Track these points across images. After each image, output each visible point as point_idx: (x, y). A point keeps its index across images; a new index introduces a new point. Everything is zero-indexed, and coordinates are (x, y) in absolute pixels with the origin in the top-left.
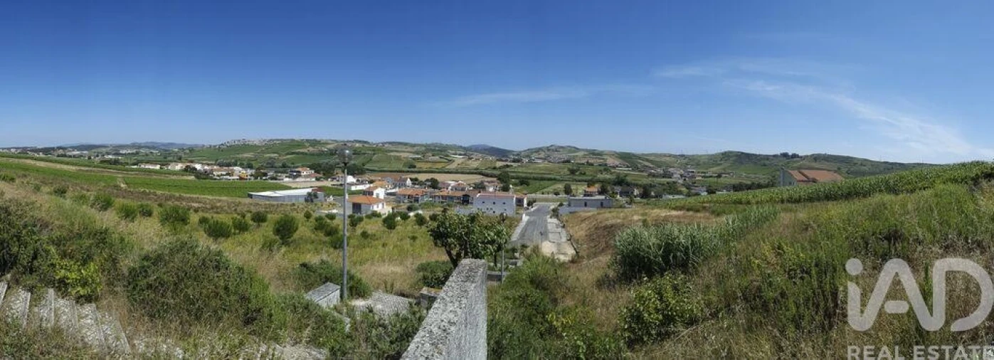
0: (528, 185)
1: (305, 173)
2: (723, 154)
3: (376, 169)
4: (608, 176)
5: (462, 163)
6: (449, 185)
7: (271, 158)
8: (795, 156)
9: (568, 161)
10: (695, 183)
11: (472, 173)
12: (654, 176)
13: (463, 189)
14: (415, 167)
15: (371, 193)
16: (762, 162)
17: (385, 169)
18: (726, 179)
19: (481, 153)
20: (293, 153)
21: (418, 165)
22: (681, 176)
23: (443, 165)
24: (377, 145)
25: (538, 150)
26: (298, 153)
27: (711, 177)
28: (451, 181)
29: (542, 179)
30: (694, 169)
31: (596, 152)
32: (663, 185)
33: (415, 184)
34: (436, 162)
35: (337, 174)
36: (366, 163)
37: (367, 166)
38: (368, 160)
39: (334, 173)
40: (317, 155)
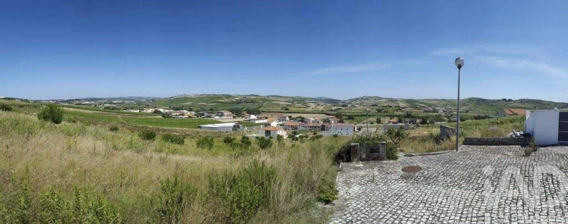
0: (353, 119)
1: (226, 114)
2: (469, 99)
3: (266, 110)
4: (401, 113)
5: (315, 107)
6: (310, 120)
7: (202, 105)
8: (510, 100)
9: (376, 105)
10: (453, 115)
11: (321, 113)
12: (427, 112)
13: (319, 122)
14: (288, 110)
15: (269, 125)
16: (491, 103)
17: (271, 111)
18: (471, 114)
19: (323, 102)
21: (290, 109)
22: (444, 111)
23: (303, 109)
24: (265, 97)
25: (356, 100)
26: (219, 102)
27: (462, 112)
28: (311, 118)
29: (361, 116)
30: (451, 107)
31: (392, 99)
32: (434, 116)
33: (291, 119)
34: (300, 107)
35: (244, 114)
36: (260, 107)
37: (261, 109)
38: (260, 105)
39: (242, 114)
40: (231, 104)
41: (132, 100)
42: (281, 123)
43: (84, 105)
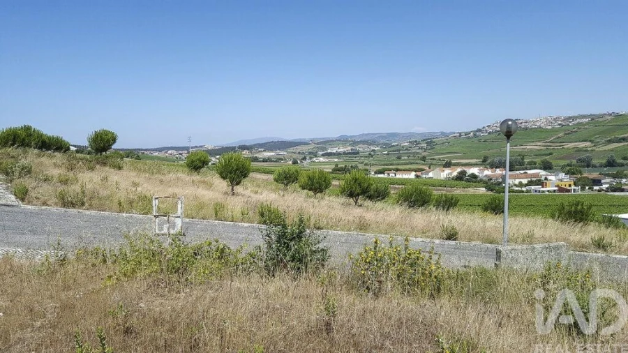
20: (623, 140)
41: (373, 143)
43: (265, 161)
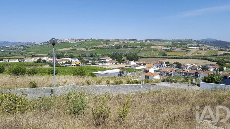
1: (108, 60)
3: (144, 56)
5: (196, 52)
6: (188, 66)
7: (82, 51)
11: (201, 59)
13: (195, 69)
14: (166, 55)
15: (148, 71)
17: (149, 56)
20: (95, 48)
21: (168, 54)
23: (183, 53)
24: (142, 41)
26: (98, 48)
28: (188, 64)
33: (168, 65)
34: (179, 52)
35: (124, 60)
36: (138, 53)
37: (138, 55)
38: (138, 51)
39: (123, 60)
40: (110, 49)
42: (158, 69)
